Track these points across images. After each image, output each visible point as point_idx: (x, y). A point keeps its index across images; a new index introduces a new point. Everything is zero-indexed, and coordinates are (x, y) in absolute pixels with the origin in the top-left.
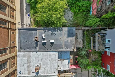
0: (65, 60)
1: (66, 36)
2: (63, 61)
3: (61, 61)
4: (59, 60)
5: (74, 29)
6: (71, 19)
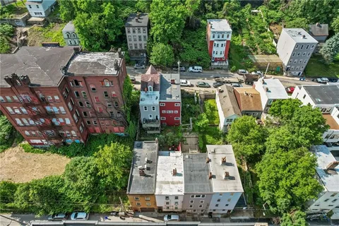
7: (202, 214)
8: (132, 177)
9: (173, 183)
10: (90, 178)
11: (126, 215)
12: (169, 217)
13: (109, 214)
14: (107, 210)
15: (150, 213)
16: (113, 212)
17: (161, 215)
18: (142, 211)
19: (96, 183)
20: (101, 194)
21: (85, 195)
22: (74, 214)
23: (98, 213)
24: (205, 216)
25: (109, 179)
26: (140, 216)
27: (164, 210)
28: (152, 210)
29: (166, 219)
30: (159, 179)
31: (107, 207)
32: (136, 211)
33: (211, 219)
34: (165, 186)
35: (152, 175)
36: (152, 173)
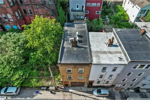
7: (128, 89)
8: (63, 48)
9: (110, 53)
10: (20, 50)
11: (57, 89)
12: (99, 92)
13: (39, 88)
14: (38, 85)
15: (79, 88)
16: (44, 86)
17: (91, 89)
18: (72, 86)
19: (27, 58)
20: (33, 69)
21: (16, 69)
22: (4, 89)
23: (29, 87)
24: (131, 91)
25: (39, 54)
26: (70, 90)
27: (94, 84)
28: (81, 84)
29: (95, 93)
30: (93, 49)
31: (38, 82)
32: (66, 85)
33: (138, 94)
34: (102, 56)
35: (85, 46)
36: (85, 45)
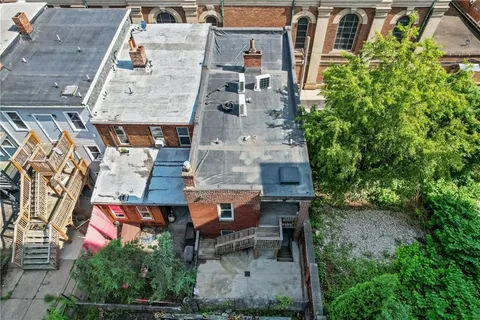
0: (145, 180)
1: (266, 159)
2: (139, 173)
3: (143, 164)
4: (149, 156)
5: (303, 189)
6: (356, 253)
35: (220, 71)
36: (218, 75)
